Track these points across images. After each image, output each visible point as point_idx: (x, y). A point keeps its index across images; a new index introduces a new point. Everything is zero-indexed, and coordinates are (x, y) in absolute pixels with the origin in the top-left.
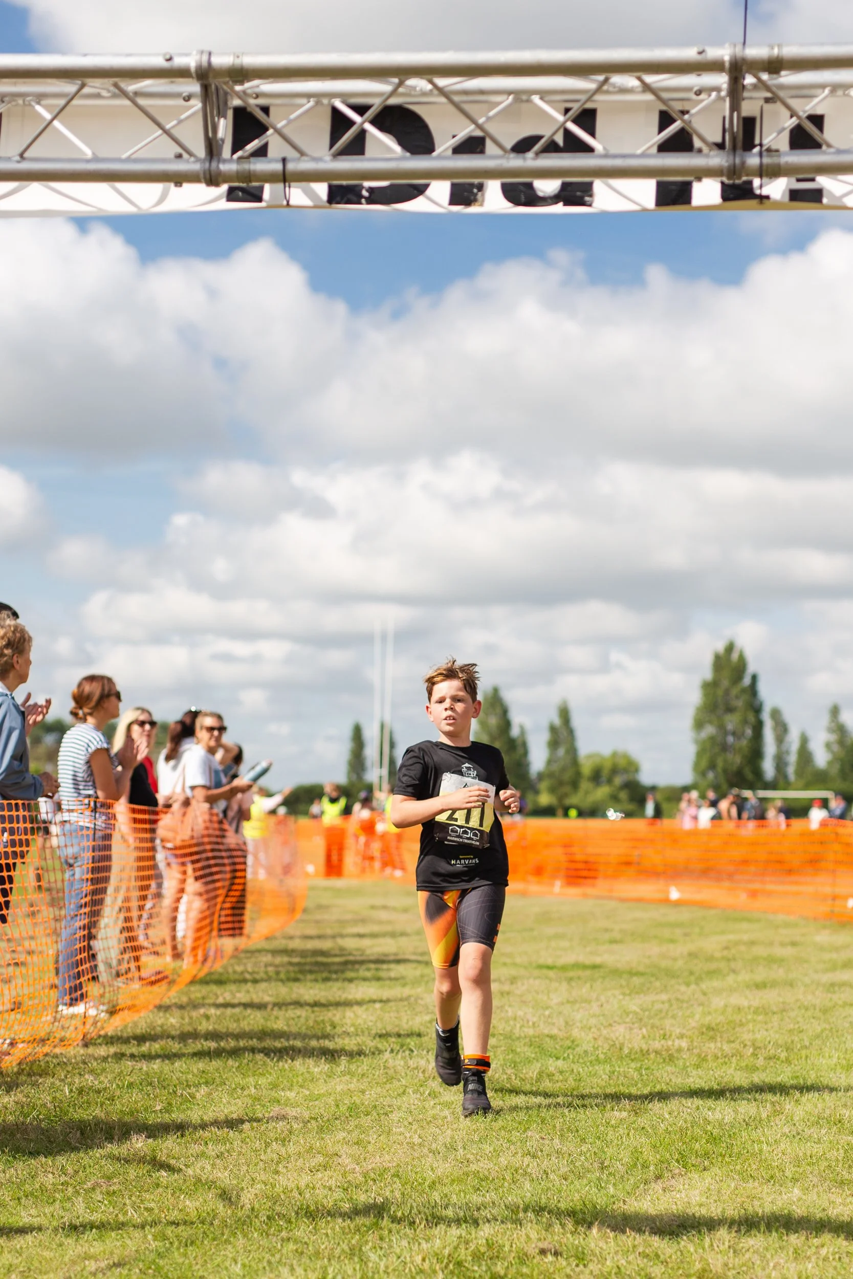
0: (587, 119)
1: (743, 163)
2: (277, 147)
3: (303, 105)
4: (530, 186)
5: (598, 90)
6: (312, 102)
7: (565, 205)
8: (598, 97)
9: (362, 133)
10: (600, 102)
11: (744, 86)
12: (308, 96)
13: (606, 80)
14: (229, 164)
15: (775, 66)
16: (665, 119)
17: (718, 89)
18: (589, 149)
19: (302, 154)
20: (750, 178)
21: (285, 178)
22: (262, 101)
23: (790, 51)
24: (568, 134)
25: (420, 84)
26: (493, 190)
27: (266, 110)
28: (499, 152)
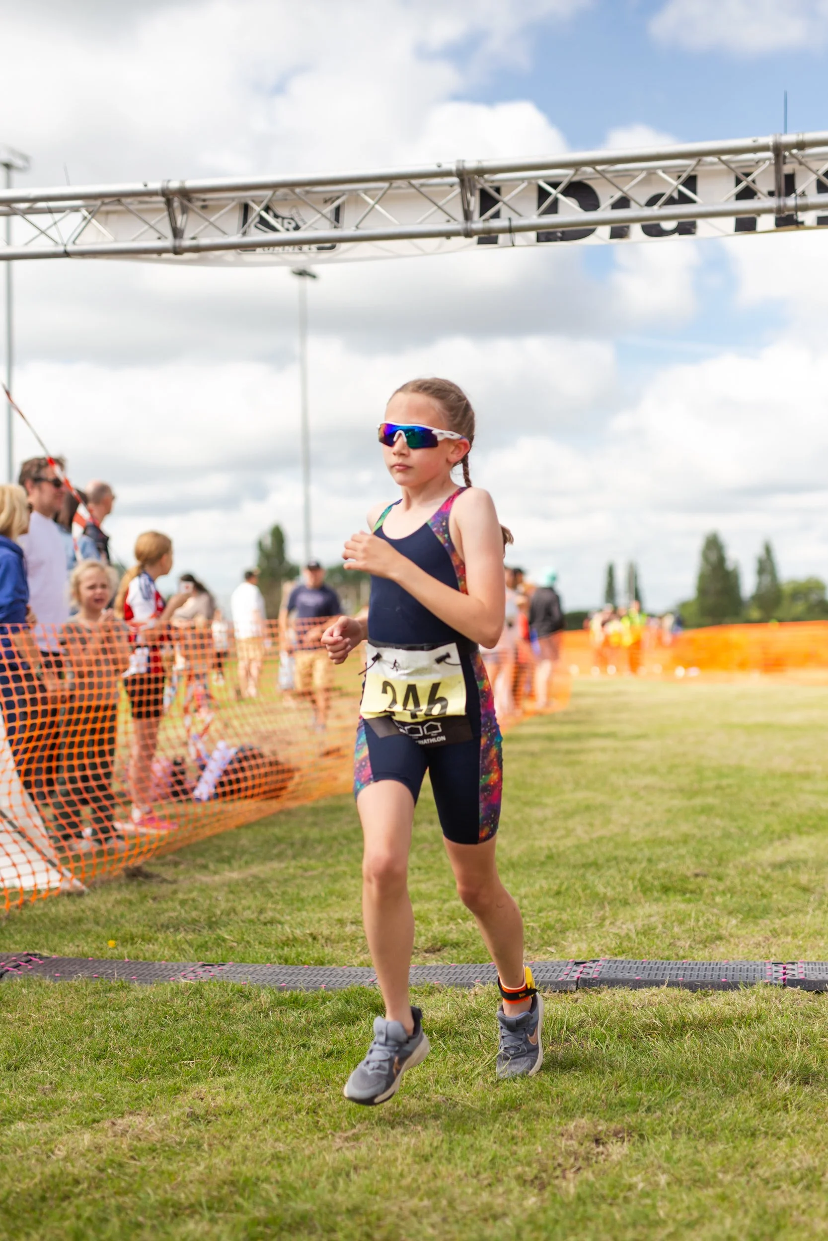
0: (691, 182)
1: (785, 205)
2: (505, 212)
3: (519, 185)
4: (658, 225)
5: (698, 164)
6: (525, 185)
7: (680, 234)
8: (699, 168)
9: (556, 201)
10: (700, 172)
11: (785, 157)
12: (523, 180)
13: (700, 160)
14: (478, 224)
15: (801, 146)
16: (738, 181)
17: (769, 159)
18: (692, 201)
19: (520, 215)
20: (791, 213)
21: (510, 230)
22: (496, 184)
23: (809, 136)
24: (680, 193)
25: (589, 169)
26: (636, 230)
27: (498, 190)
28: (637, 206)
